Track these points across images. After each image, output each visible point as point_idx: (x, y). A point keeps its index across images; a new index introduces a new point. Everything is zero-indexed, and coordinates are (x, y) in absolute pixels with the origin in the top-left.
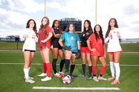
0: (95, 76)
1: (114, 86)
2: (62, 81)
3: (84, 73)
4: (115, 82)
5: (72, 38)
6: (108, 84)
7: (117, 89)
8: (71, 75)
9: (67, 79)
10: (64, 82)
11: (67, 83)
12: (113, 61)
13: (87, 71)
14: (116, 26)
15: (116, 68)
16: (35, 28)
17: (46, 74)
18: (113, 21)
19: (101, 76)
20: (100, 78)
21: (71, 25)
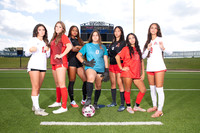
0: (129, 105)
1: (156, 119)
2: (82, 113)
3: (114, 101)
4: (156, 114)
5: (98, 52)
6: (147, 117)
7: (159, 123)
8: (95, 104)
9: (89, 110)
10: (85, 115)
11: (89, 116)
12: (155, 84)
13: (118, 98)
14: (159, 34)
15: (158, 95)
16: (45, 38)
17: (60, 104)
18: (154, 26)
19: (138, 105)
20: (136, 108)
21: (95, 34)
